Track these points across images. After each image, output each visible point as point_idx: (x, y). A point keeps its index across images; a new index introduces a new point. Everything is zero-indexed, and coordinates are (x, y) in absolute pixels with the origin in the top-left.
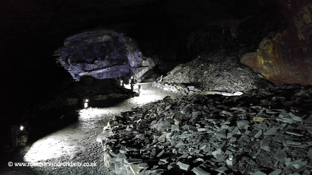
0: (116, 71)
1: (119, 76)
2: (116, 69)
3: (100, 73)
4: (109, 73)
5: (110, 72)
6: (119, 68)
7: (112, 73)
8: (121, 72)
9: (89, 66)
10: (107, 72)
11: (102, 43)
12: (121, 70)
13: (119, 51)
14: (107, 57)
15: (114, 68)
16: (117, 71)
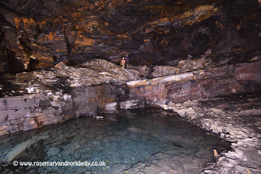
0: (222, 78)
1: (234, 91)
2: (221, 74)
3: (174, 83)
4: (200, 82)
5: (203, 79)
6: (233, 71)
7: (211, 83)
8: (240, 81)
9: (160, 70)
10: (192, 81)
11: (197, 26)
12: (242, 76)
13: (239, 32)
14: (209, 52)
15: (219, 72)
16: (227, 78)
